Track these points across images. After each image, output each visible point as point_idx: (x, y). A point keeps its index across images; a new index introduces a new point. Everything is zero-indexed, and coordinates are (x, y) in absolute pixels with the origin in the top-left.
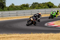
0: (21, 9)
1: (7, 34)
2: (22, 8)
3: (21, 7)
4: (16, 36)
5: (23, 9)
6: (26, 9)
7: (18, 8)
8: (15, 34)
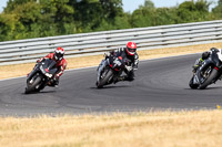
0: (179, 18)
1: (125, 115)
2: (182, 18)
3: (179, 14)
4: (159, 118)
5: (188, 21)
6: (196, 20)
7: (168, 17)
8: (155, 113)
